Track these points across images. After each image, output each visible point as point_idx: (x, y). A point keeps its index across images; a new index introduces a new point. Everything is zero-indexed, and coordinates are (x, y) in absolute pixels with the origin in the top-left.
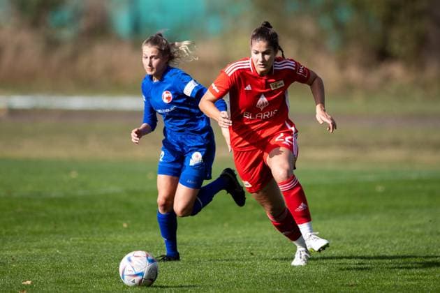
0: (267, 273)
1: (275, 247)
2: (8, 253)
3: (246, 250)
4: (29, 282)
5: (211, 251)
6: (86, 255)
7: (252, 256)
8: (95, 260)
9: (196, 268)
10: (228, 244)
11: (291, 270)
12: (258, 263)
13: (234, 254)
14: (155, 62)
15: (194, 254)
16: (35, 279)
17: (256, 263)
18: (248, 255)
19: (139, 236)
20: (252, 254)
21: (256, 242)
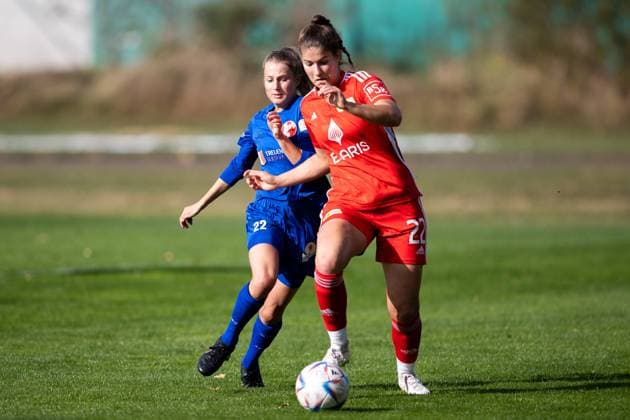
0: (528, 361)
1: (540, 327)
2: (195, 338)
3: (501, 331)
4: (222, 376)
5: (456, 332)
6: (295, 339)
7: (509, 340)
8: (307, 346)
9: (436, 355)
10: (478, 323)
11: (561, 357)
12: (518, 348)
13: (486, 337)
14: (284, 85)
15: (435, 337)
16: (230, 371)
17: (514, 349)
18: (505, 337)
19: (364, 314)
20: (509, 336)
21: (514, 321)
